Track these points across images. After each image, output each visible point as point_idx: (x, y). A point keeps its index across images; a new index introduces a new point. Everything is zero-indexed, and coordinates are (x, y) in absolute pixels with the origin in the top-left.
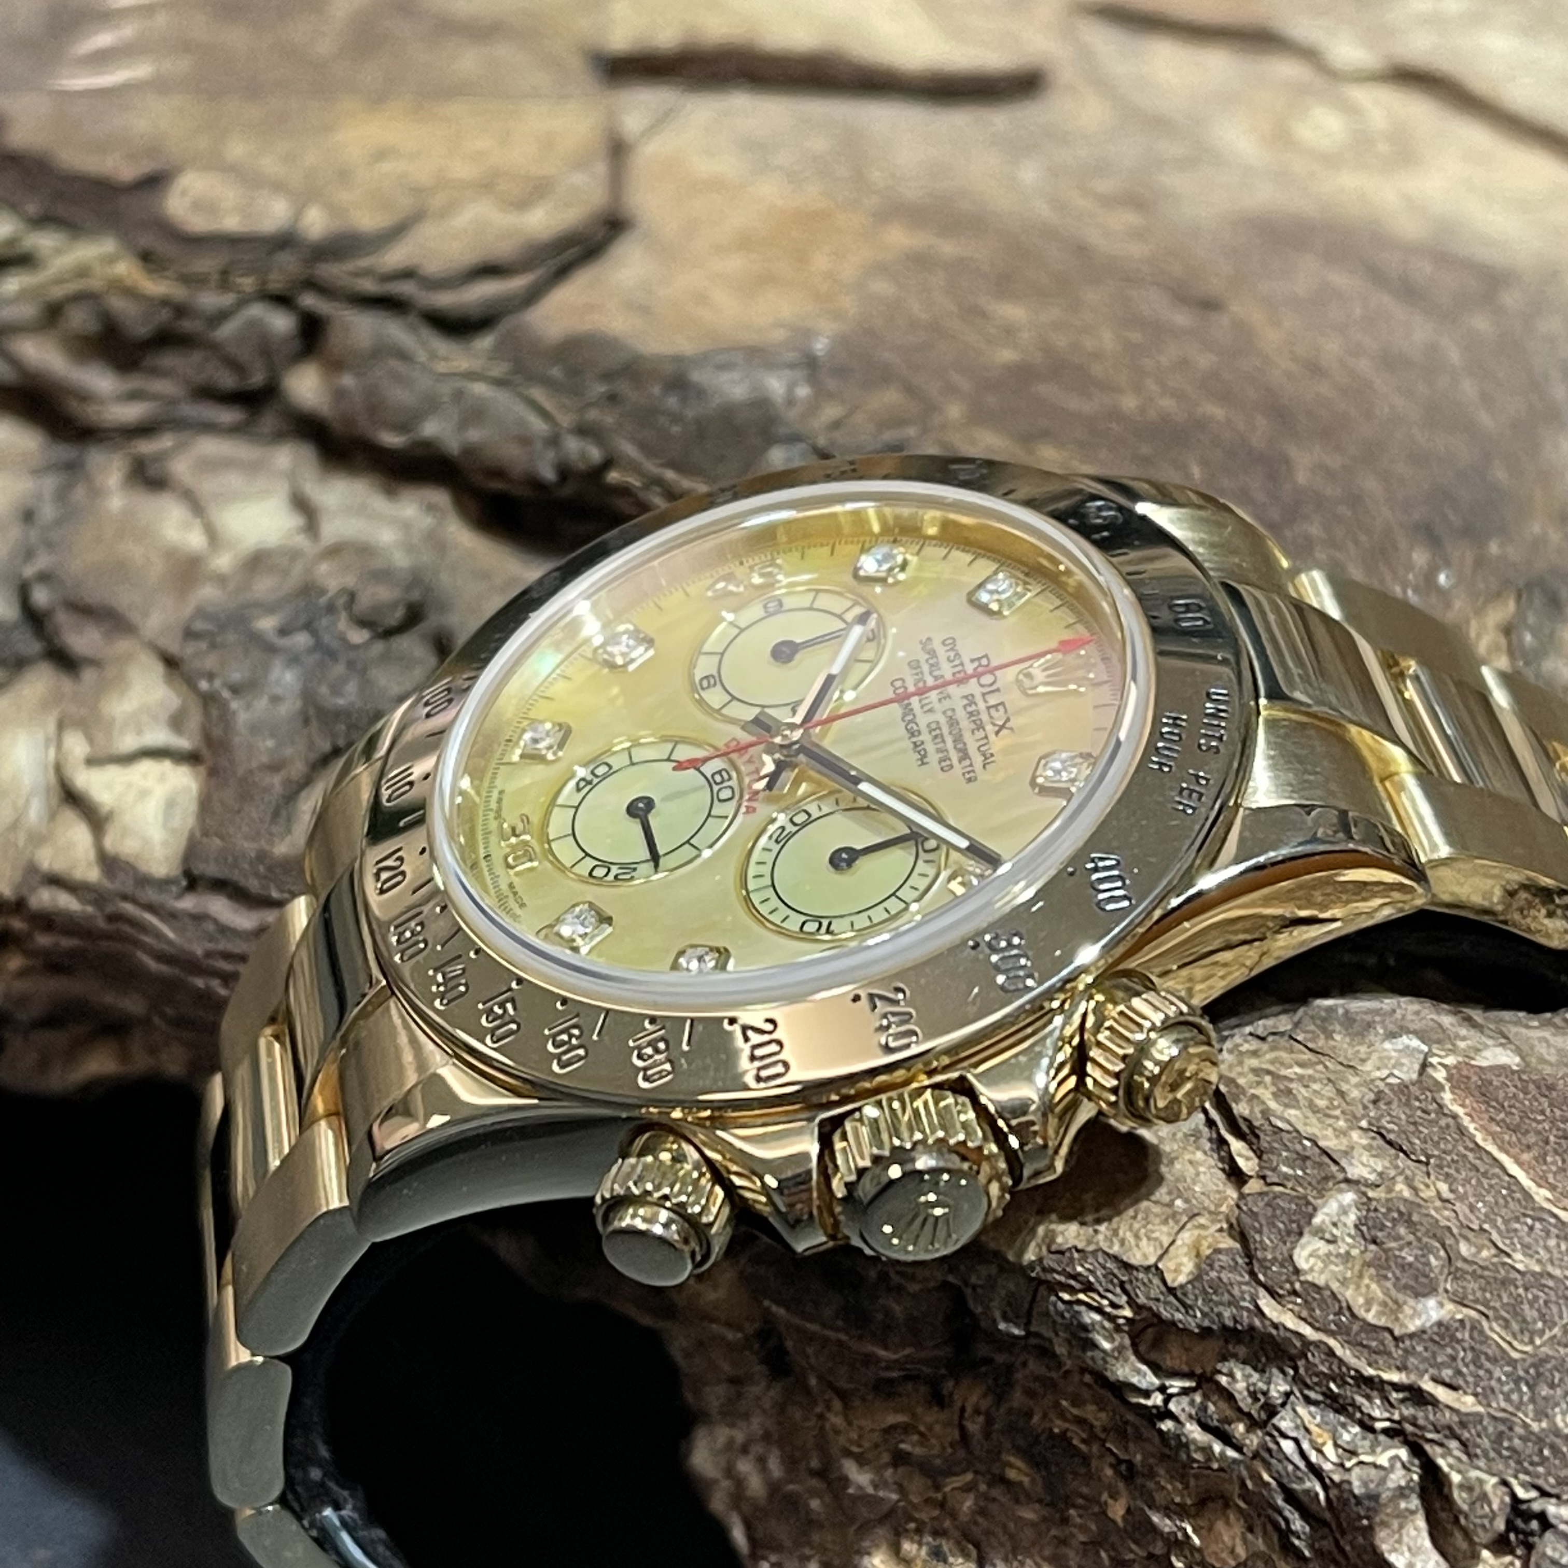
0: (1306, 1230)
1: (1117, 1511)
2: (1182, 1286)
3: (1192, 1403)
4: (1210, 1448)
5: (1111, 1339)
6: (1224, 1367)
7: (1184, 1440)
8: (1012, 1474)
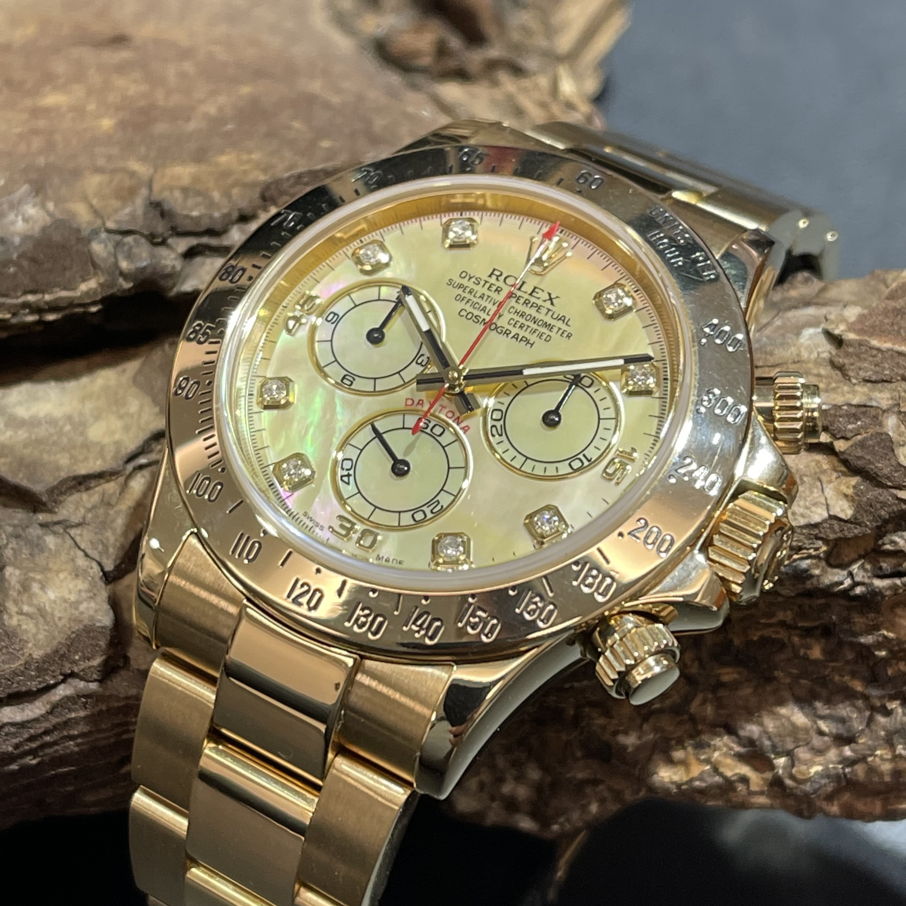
0: (894, 447)
1: (816, 653)
2: (852, 516)
3: (866, 570)
4: (895, 585)
5: (817, 567)
6: (886, 539)
7: (877, 590)
8: (726, 678)
